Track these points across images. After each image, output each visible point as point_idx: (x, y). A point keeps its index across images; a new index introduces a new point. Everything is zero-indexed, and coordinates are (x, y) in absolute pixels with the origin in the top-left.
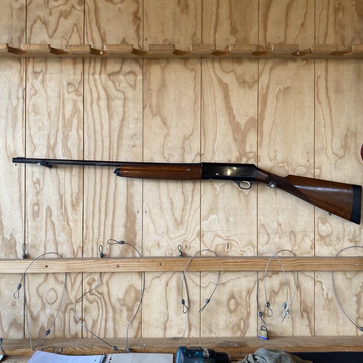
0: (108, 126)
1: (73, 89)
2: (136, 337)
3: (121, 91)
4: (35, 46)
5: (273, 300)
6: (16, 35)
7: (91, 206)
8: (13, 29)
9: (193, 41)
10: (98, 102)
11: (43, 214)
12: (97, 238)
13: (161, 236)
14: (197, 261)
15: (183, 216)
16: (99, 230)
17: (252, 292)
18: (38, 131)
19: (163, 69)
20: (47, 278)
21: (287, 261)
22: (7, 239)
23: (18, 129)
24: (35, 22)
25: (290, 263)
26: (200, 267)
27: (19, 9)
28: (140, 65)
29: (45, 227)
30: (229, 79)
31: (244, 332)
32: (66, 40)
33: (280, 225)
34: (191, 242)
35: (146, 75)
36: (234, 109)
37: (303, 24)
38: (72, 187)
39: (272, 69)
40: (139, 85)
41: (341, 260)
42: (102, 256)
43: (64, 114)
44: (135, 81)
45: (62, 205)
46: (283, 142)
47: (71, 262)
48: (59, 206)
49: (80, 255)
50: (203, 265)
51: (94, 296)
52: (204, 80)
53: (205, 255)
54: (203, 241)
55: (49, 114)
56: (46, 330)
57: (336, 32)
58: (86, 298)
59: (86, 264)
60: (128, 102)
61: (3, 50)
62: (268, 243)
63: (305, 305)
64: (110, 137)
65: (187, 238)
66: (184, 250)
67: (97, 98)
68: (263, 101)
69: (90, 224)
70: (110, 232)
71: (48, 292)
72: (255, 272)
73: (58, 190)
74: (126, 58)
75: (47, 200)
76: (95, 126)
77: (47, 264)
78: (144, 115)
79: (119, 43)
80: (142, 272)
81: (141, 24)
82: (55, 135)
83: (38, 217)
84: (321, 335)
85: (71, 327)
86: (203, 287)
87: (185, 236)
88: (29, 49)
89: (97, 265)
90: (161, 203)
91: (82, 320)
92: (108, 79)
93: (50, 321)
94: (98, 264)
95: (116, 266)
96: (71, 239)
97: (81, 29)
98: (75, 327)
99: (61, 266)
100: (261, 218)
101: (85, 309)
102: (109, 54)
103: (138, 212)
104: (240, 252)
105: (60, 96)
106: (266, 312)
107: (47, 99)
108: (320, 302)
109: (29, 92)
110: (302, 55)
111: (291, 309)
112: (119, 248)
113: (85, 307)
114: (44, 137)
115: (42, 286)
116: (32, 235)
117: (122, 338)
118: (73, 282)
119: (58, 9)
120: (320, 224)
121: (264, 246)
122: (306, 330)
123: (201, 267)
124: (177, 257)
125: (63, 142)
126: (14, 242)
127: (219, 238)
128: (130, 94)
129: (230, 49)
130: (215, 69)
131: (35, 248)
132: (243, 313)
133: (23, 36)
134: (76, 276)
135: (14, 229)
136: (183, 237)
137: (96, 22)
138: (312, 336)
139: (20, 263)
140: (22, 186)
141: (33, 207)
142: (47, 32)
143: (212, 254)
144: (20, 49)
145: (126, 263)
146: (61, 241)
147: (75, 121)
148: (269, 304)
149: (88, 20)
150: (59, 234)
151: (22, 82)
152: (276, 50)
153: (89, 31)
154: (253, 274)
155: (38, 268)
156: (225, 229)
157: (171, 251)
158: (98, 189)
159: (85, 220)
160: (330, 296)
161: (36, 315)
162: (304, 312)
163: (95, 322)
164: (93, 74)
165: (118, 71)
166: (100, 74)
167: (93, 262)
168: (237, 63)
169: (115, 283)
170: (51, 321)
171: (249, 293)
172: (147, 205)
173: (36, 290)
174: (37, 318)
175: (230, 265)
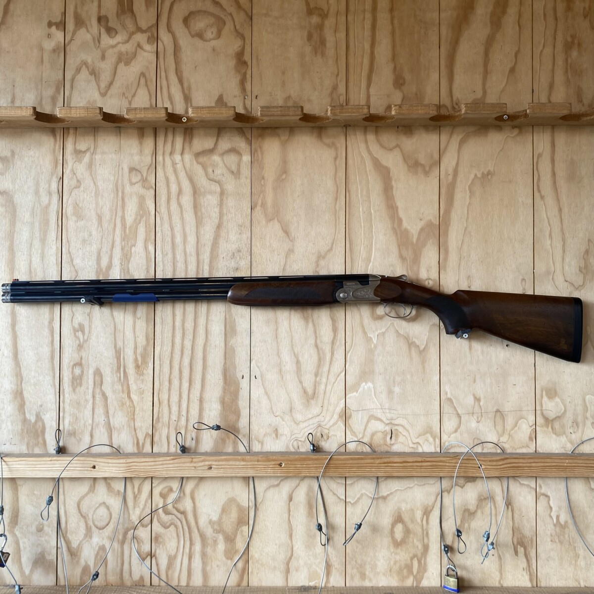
0: (196, 238)
1: (139, 177)
2: (239, 585)
3: (215, 181)
4: (78, 110)
5: (466, 525)
6: (49, 92)
7: (166, 369)
8: (44, 83)
9: (332, 100)
10: (178, 199)
11: (90, 380)
12: (175, 421)
13: (281, 417)
14: (340, 460)
15: (317, 385)
16: (179, 407)
17: (431, 511)
18: (81, 246)
19: (284, 145)
20: (94, 486)
21: (490, 461)
22: (30, 421)
23: (50, 242)
24: (78, 70)
25: (494, 463)
26: (345, 470)
27: (54, 51)
28: (247, 139)
29: (91, 402)
30: (393, 161)
31: (418, 578)
32: (127, 100)
33: (477, 400)
34: (330, 427)
35: (256, 155)
36: (399, 207)
37: (512, 70)
38: (135, 337)
39: (462, 142)
40: (246, 171)
41: (580, 459)
42: (184, 450)
43: (125, 219)
44: (239, 165)
45: (119, 365)
46: (482, 262)
47: (133, 461)
48: (115, 368)
49: (148, 449)
50: (350, 467)
51: (170, 517)
52: (350, 162)
53: (353, 450)
54: (351, 428)
55: (100, 218)
56: (93, 572)
57: (568, 82)
58: (158, 520)
59: (157, 463)
60: (227, 198)
61: (28, 117)
62: (459, 430)
63: (521, 533)
64: (198, 255)
65: (323, 421)
66: (318, 441)
67: (177, 192)
68: (447, 194)
69: (165, 397)
70: (198, 411)
71: (96, 509)
72: (436, 479)
73: (114, 342)
74: (225, 128)
75: (96, 358)
76: (173, 237)
77: (95, 464)
78: (254, 219)
79: (213, 105)
80: (249, 477)
81: (249, 72)
82: (109, 252)
83: (81, 385)
84: (548, 585)
85: (132, 568)
86: (350, 503)
87: (321, 418)
88: (69, 115)
89: (176, 465)
90: (280, 363)
91: (151, 555)
92: (195, 162)
93: (99, 557)
94: (177, 463)
95: (207, 467)
96: (134, 421)
97: (151, 80)
98: (140, 568)
99: (116, 467)
100: (446, 388)
101: (157, 539)
102: (196, 121)
103: (243, 378)
104: (411, 445)
105: (117, 190)
106: (456, 546)
107: (97, 194)
108: (546, 529)
109: (69, 183)
110: (512, 121)
111: (497, 541)
112: (212, 436)
113: (156, 534)
114: (91, 256)
115: (86, 498)
116: (70, 415)
117: (216, 587)
118: (136, 493)
119: (116, 50)
120: (545, 399)
121: (452, 435)
122: (523, 575)
123: (347, 470)
124: (306, 453)
125: (121, 264)
126: (41, 426)
127: (376, 422)
128: (230, 185)
129: (393, 113)
130: (369, 144)
131: (75, 437)
132: (417, 547)
133: (59, 94)
134: (142, 483)
135: (41, 406)
136: (316, 420)
137: (176, 69)
138: (533, 587)
139: (51, 461)
140: (55, 336)
141: (73, 369)
142: (97, 88)
143: (366, 449)
144: (55, 115)
145: (224, 463)
146: (117, 425)
147: (142, 230)
148: (461, 533)
149: (162, 67)
150: (114, 414)
151: (56, 166)
152: (467, 113)
153: (164, 83)
154: (434, 482)
155: (79, 470)
156: (387, 406)
157: (297, 443)
158: (178, 340)
159: (157, 391)
160: (562, 519)
161: (77, 547)
162: (519, 547)
163: (171, 560)
164: (171, 154)
165: (211, 147)
166: (182, 154)
167: (170, 460)
168: (405, 134)
169: (205, 495)
170: (101, 557)
171: (427, 512)
172: (257, 365)
173: (76, 506)
174: (77, 552)
175: (396, 466)
